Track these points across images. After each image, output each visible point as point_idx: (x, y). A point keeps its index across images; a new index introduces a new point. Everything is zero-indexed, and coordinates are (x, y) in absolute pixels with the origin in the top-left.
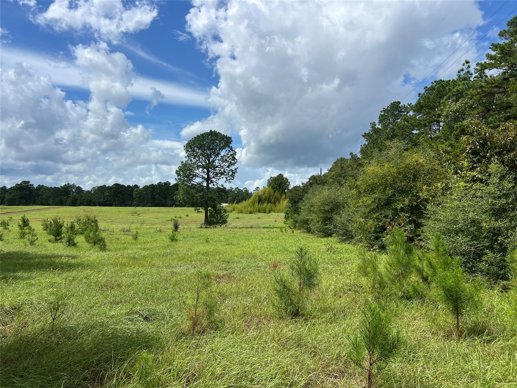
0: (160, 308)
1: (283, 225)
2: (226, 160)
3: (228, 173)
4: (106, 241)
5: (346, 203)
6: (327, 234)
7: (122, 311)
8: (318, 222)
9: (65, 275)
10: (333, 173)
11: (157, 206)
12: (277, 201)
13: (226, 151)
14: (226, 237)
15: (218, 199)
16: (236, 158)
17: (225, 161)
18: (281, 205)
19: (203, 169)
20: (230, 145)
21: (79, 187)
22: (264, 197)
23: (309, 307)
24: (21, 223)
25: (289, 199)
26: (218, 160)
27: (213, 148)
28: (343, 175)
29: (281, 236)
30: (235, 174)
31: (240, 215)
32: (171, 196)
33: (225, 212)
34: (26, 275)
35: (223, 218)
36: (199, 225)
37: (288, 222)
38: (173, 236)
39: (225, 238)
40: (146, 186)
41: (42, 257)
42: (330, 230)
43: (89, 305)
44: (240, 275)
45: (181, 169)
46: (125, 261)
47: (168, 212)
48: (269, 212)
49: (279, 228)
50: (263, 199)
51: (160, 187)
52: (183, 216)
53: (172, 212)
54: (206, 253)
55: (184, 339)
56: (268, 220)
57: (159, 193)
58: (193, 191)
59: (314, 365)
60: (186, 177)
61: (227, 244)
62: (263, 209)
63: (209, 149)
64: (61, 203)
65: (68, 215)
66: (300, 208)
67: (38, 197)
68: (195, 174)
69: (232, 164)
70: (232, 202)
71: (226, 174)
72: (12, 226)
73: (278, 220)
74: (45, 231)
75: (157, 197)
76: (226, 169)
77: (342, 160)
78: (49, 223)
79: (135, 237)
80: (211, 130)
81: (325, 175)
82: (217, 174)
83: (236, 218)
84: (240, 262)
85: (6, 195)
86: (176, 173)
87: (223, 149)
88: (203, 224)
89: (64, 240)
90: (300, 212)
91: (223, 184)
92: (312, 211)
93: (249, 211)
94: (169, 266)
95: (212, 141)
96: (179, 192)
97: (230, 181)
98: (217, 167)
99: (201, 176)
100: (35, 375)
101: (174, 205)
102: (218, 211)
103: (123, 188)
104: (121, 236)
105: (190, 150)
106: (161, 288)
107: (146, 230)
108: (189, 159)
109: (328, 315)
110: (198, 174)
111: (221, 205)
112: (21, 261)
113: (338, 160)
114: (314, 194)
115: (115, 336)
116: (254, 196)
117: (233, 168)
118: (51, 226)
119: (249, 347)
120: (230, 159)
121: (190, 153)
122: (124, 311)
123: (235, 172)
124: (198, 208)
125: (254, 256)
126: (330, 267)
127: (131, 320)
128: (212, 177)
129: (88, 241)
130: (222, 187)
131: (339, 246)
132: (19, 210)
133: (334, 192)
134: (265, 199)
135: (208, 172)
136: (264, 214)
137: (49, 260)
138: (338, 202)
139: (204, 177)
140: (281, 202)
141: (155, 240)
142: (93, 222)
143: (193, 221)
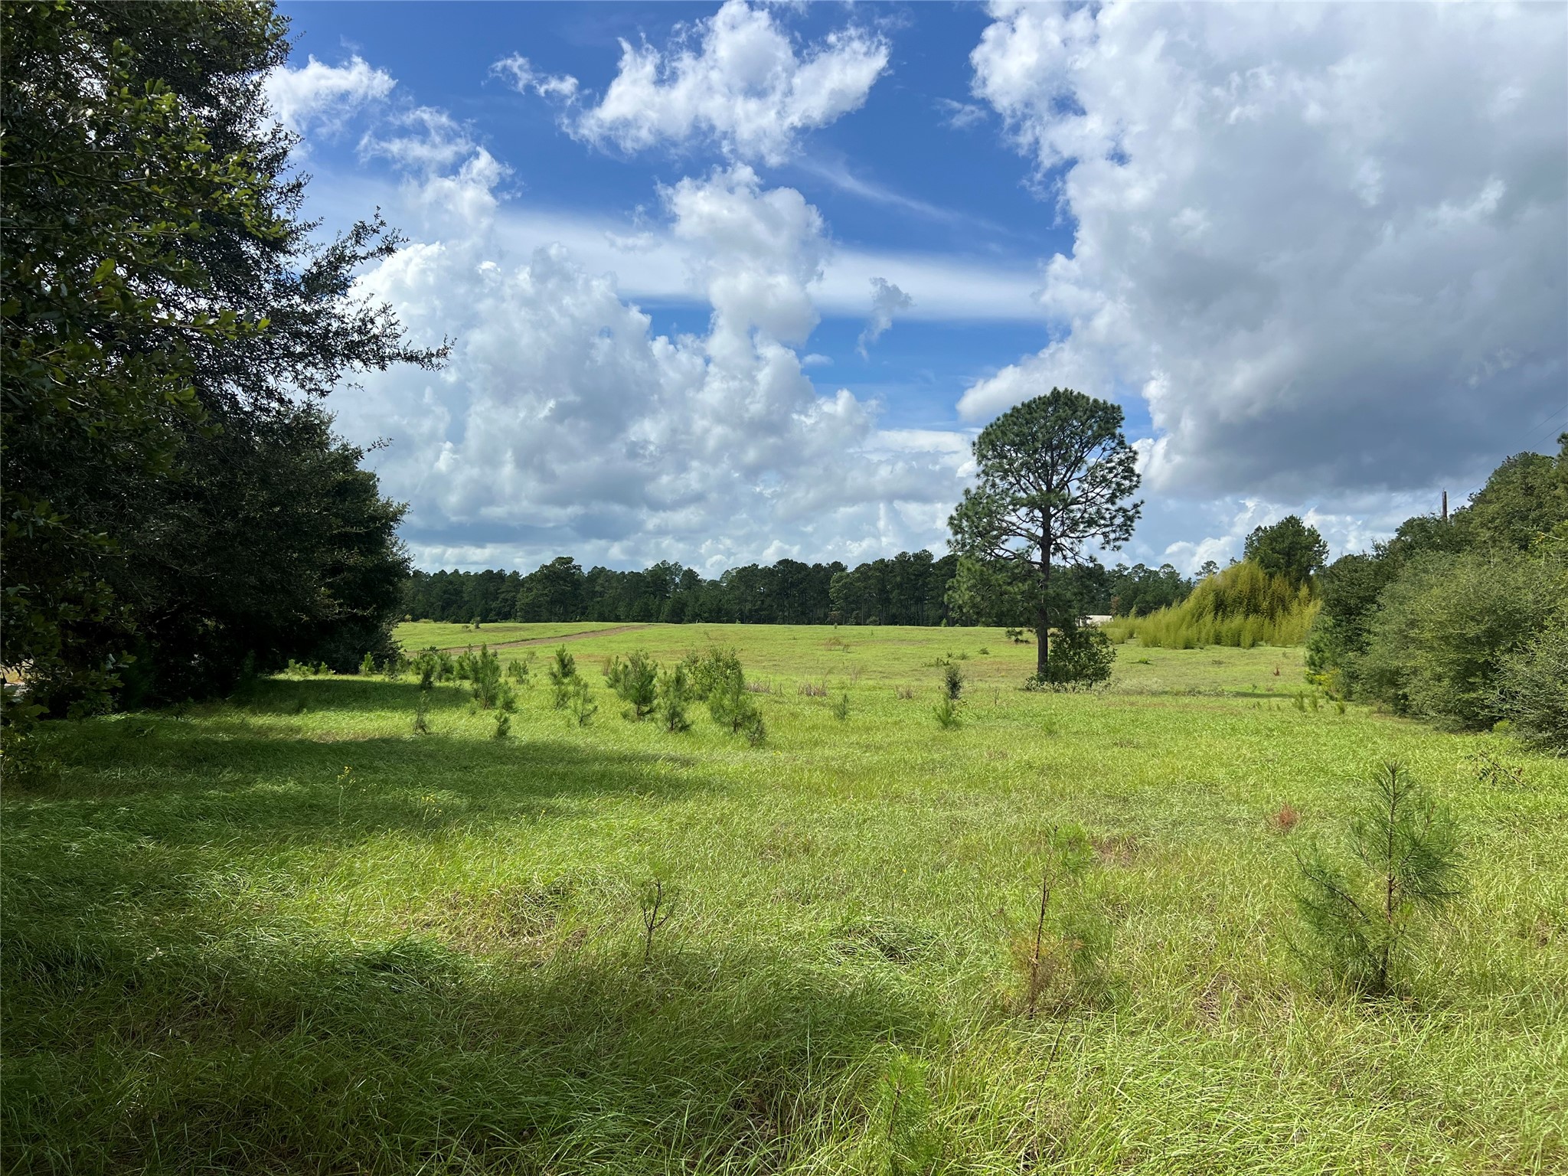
0: (927, 924)
1: (1307, 688)
2: (1104, 479)
3: (1112, 518)
4: (765, 719)
5: (1550, 611)
6: (1477, 721)
7: (822, 924)
8: (1439, 680)
9: (667, 810)
10: (1492, 508)
11: (895, 624)
12: (1280, 605)
13: (1104, 449)
14: (1111, 722)
15: (1080, 600)
16: (1137, 471)
17: (1101, 482)
18: (1295, 621)
19: (1032, 511)
20: (1118, 431)
21: (690, 571)
22: (1232, 594)
23: (1423, 969)
24: (556, 667)
25: (1327, 602)
26: (1079, 479)
27: (1061, 442)
28: (1533, 515)
29: (1299, 725)
30: (1132, 521)
31: (1153, 653)
32: (933, 593)
33: (1104, 639)
34: (574, 805)
35: (1096, 662)
36: (1022, 682)
37: (1322, 678)
38: (948, 713)
39: (1106, 725)
40: (863, 565)
41: (609, 759)
42: (1488, 707)
43: (733, 898)
44: (1166, 844)
45: (963, 513)
46: (817, 777)
47: (929, 640)
48: (1253, 645)
49: (1290, 696)
50: (1230, 601)
51: (904, 567)
52: (972, 651)
53: (940, 641)
54: (1050, 768)
55: (1007, 1026)
56: (1248, 668)
57: (900, 586)
58: (1001, 577)
59: (1458, 1167)
60: (980, 534)
61: (1116, 744)
62: (1229, 634)
63: (1049, 447)
64: (647, 616)
65: (665, 646)
66: (1369, 632)
67: (592, 599)
68: (1004, 525)
69: (1123, 492)
70: (1124, 610)
71: (1102, 522)
72: (536, 675)
73: (1285, 670)
74: (612, 690)
75: (894, 595)
76: (1105, 506)
77: (1528, 460)
78: (621, 668)
79: (842, 713)
80: (1055, 389)
81: (1462, 516)
82: (1075, 523)
83: (1140, 662)
84: (1162, 801)
85: (519, 596)
86: (951, 524)
87: (1094, 445)
88: (1032, 678)
89: (658, 716)
90: (1368, 644)
91: (1094, 556)
92: (1413, 640)
93: (1181, 642)
94: (942, 801)
95: (1060, 422)
96: (958, 581)
97: (1117, 543)
98: (1075, 501)
99: (1023, 532)
100: (614, 1075)
101: (945, 621)
102: (1079, 641)
103: (803, 573)
104: (801, 706)
105: (990, 453)
106: (926, 864)
107: (867, 693)
108: (987, 480)
109: (1498, 1003)
110: (1014, 524)
111: (1088, 622)
112: (561, 768)
113: (1511, 464)
114: (1420, 581)
115: (806, 994)
116: (1196, 592)
117: (1126, 502)
118: (626, 675)
119: (1217, 1077)
120: (1115, 476)
121: (990, 463)
122: (826, 925)
123: (1133, 517)
124: (1018, 629)
125: (1211, 786)
126: (1497, 836)
127: (850, 953)
128: (1059, 534)
129: (717, 720)
130: (1091, 565)
131: (1528, 763)
132: (550, 634)
133: (1501, 576)
134: (1238, 601)
135: (1047, 517)
136: (1235, 650)
137: (625, 768)
138: (1518, 611)
139: (1033, 534)
140: (1295, 607)
141: (896, 723)
142: (729, 667)
143: (1004, 670)
